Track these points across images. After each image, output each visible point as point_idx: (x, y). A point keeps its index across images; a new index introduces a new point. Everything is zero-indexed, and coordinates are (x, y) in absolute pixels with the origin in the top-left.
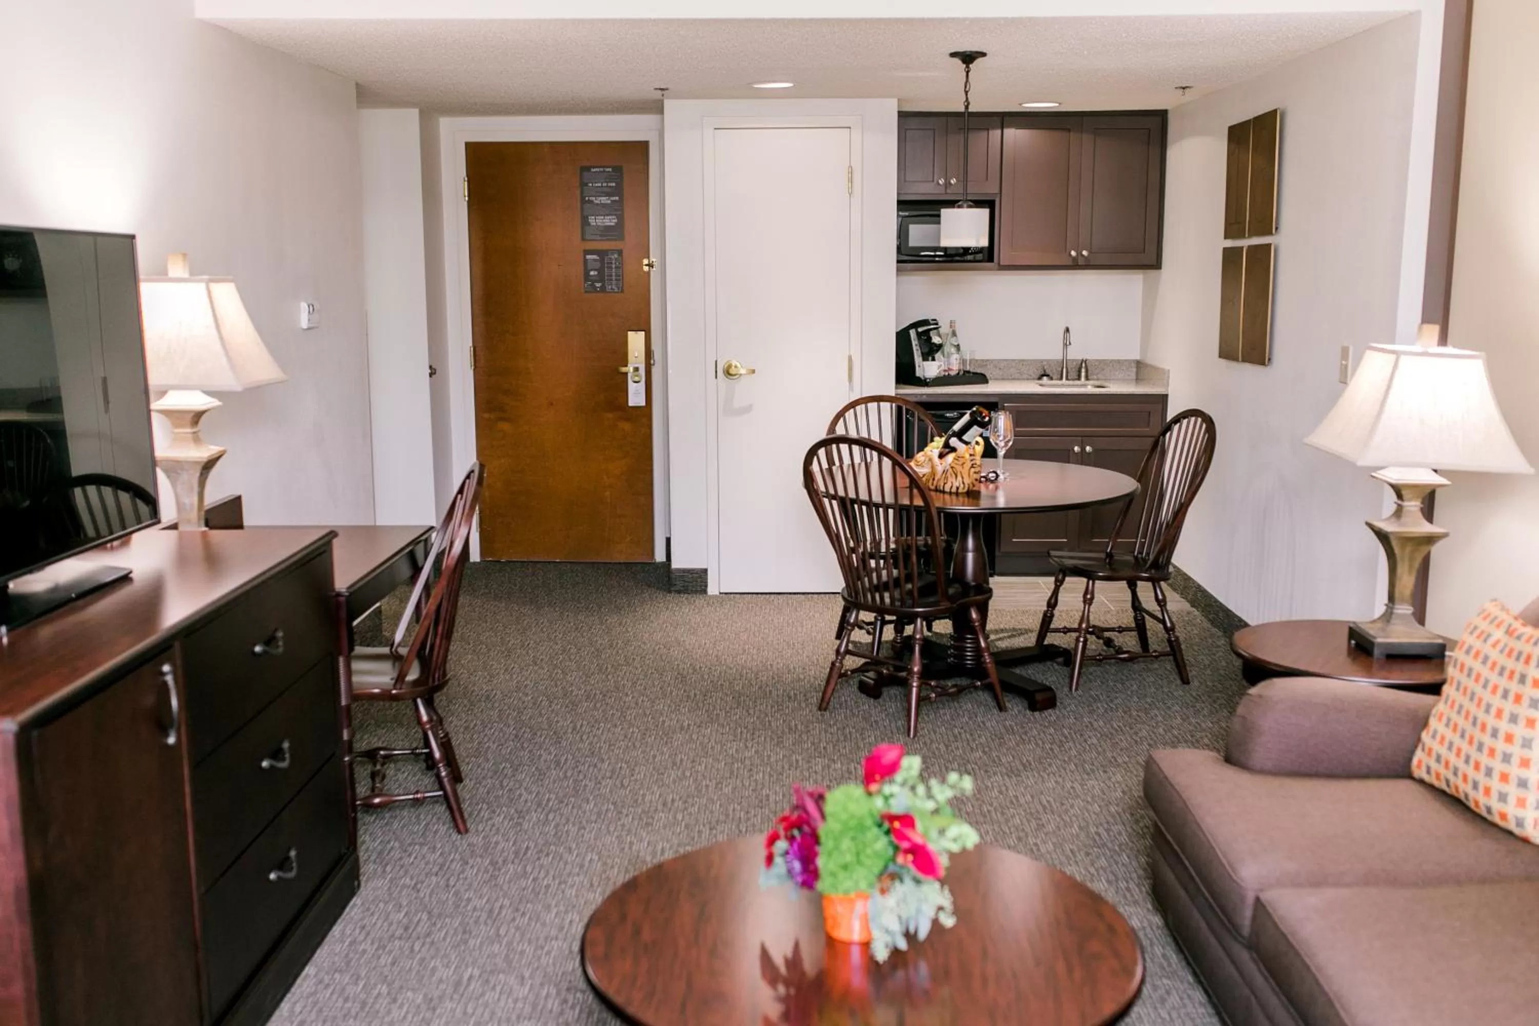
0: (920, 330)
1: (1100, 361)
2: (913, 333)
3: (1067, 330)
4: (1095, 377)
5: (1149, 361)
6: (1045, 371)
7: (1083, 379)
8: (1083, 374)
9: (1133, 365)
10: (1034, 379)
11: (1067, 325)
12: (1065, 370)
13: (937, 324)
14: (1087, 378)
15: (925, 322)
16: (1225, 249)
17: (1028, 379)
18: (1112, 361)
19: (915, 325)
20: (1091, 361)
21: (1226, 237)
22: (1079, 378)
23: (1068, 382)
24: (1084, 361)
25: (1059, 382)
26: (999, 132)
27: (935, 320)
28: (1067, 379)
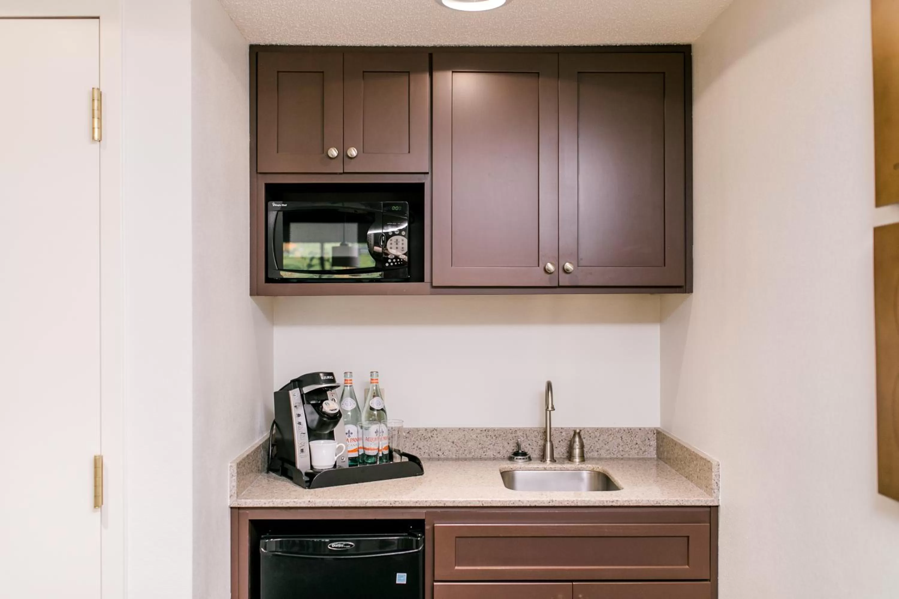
0: (306, 390)
1: (602, 431)
2: (295, 395)
3: (549, 386)
4: (595, 454)
5: (676, 434)
6: (518, 445)
7: (577, 460)
8: (577, 451)
9: (653, 438)
10: (503, 459)
11: (549, 380)
12: (548, 444)
13: (333, 381)
14: (583, 458)
15: (313, 378)
16: (879, 232)
17: (494, 459)
18: (619, 430)
19: (298, 383)
20: (587, 430)
21: (879, 203)
22: (570, 457)
23: (553, 466)
24: (577, 433)
25: (542, 466)
26: (427, 76)
27: (331, 374)
28: (553, 460)
